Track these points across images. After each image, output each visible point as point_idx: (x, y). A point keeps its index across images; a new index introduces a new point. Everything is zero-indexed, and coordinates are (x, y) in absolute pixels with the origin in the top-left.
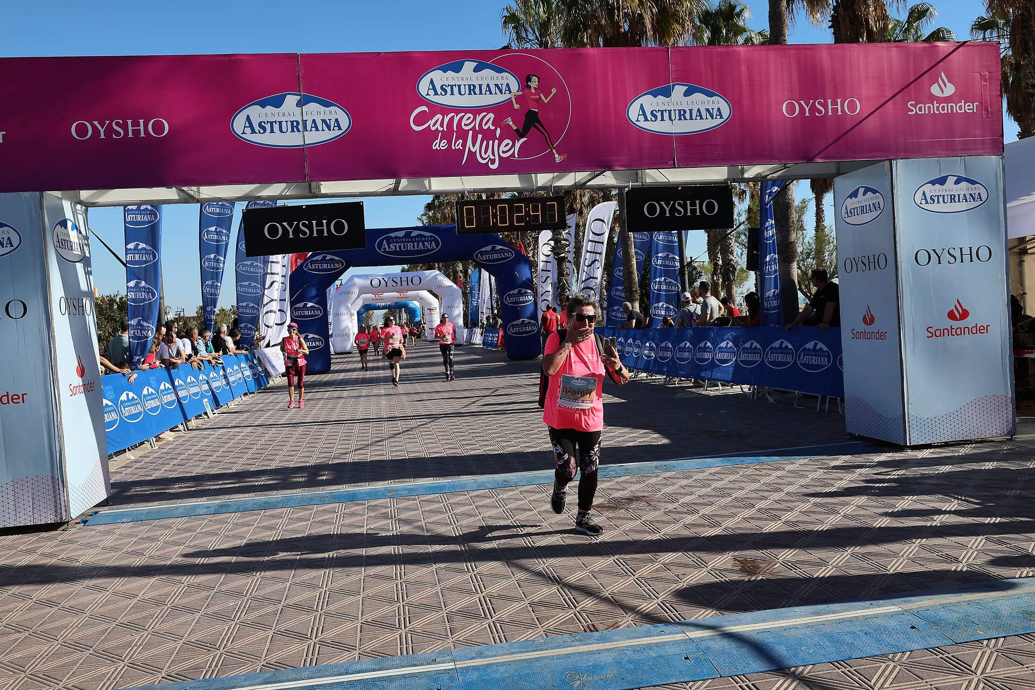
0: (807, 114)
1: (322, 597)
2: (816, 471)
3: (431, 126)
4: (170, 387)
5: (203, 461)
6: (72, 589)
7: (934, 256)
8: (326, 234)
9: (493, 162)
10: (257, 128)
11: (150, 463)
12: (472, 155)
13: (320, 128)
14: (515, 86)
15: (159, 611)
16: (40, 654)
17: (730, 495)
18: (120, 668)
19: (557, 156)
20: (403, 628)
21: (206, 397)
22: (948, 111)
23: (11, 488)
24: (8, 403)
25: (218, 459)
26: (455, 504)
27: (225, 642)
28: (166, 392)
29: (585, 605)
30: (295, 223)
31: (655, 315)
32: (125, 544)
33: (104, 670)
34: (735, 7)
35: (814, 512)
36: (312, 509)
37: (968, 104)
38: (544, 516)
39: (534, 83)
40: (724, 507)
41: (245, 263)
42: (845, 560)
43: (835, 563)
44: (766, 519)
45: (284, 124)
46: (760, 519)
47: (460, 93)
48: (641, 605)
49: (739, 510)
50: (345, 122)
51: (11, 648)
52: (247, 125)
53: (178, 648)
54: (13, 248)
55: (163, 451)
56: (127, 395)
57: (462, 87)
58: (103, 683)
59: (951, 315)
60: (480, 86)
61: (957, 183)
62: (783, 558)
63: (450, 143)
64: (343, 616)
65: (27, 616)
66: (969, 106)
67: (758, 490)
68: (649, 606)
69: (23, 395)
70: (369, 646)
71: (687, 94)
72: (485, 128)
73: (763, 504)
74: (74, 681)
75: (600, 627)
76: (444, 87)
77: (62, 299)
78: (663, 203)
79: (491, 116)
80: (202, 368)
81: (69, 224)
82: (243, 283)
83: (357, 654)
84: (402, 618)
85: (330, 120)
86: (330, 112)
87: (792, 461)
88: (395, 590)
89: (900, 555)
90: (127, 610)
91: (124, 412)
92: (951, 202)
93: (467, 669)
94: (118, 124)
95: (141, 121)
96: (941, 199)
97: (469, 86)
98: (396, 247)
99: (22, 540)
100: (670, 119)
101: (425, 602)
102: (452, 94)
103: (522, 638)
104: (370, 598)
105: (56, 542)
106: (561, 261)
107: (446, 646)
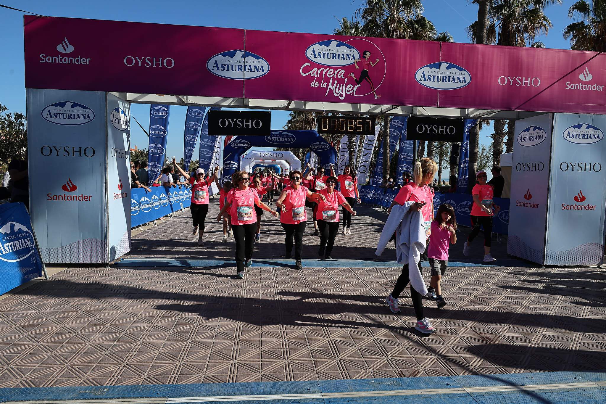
0: (511, 84)
1: (238, 329)
2: (498, 275)
3: (311, 74)
4: (165, 196)
5: (178, 235)
6: (103, 306)
7: (571, 166)
8: (250, 127)
9: (342, 96)
10: (220, 67)
11: (153, 233)
12: (331, 91)
13: (253, 70)
14: (357, 56)
15: (148, 327)
16: (78, 351)
17: (455, 285)
18: (121, 368)
19: (376, 95)
20: (286, 359)
21: (182, 202)
22: (587, 89)
23: (81, 244)
24: (82, 200)
25: (185, 235)
26: (307, 274)
27: (183, 356)
28: (163, 199)
29: (392, 354)
30: (235, 120)
31: (398, 182)
32: (135, 280)
33: (112, 368)
34: (447, 37)
35: (507, 302)
36: (232, 269)
37: (598, 86)
38: (356, 288)
39: (368, 55)
40: (454, 293)
41: (204, 140)
42: (540, 339)
43: (535, 341)
44: (481, 304)
45: (234, 67)
46: (478, 304)
47: (328, 58)
48: (426, 359)
49: (464, 296)
50: (266, 68)
51: (63, 344)
52: (215, 65)
53: (156, 356)
54: (90, 120)
55: (160, 227)
56: (144, 198)
57: (329, 55)
58: (110, 378)
59: (576, 199)
60: (339, 54)
61: (587, 128)
62: (502, 332)
63: (320, 84)
64: (250, 345)
65: (77, 322)
66: (599, 87)
67: (470, 284)
68: (431, 360)
69: (90, 197)
70: (268, 370)
71: (448, 68)
72: (339, 77)
73: (475, 294)
74: (94, 375)
75: (406, 374)
76: (320, 53)
77: (113, 149)
78: (427, 126)
79: (343, 71)
80: (181, 188)
81: (120, 110)
82: (203, 150)
83: (260, 376)
84: (285, 351)
85: (258, 66)
86: (259, 62)
87: (482, 267)
88: (279, 329)
89: (573, 339)
90: (131, 325)
91: (142, 207)
92: (583, 138)
93: (330, 399)
94: (148, 59)
95: (161, 59)
96: (578, 136)
97: (333, 54)
98: (274, 139)
99: (84, 271)
100: (438, 81)
101: (298, 340)
102: (324, 57)
103: (359, 376)
104: (266, 333)
105: (100, 274)
106: (351, 152)
107: (314, 376)
